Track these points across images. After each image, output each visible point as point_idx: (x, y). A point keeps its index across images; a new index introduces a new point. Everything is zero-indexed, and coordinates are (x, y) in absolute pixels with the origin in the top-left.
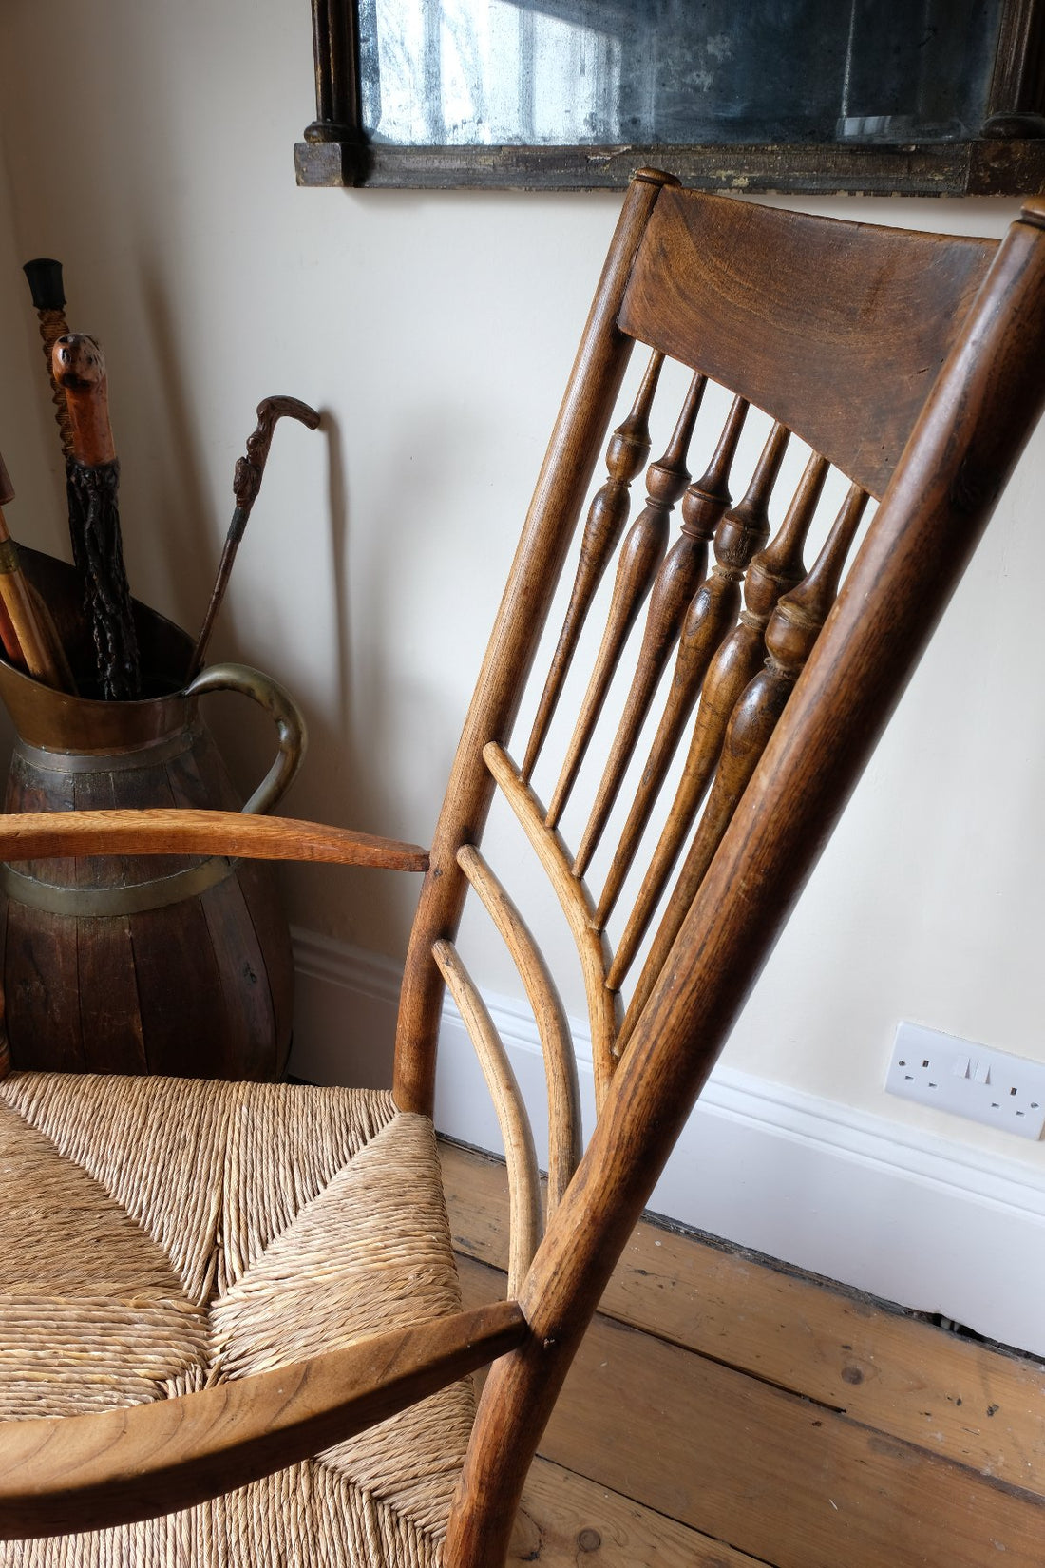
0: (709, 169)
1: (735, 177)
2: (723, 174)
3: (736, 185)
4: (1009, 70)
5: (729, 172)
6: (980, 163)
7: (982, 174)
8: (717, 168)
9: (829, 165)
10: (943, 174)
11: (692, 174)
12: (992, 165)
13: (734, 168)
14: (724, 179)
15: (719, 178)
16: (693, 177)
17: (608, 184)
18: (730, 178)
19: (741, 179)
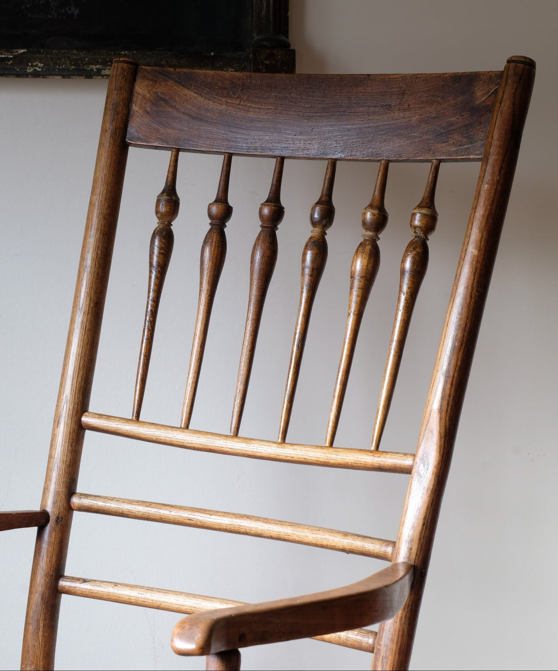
0: (85, 64)
1: (103, 70)
2: (94, 67)
3: (104, 74)
4: (264, 13)
5: (98, 66)
6: (259, 61)
7: (260, 67)
8: (90, 63)
9: (163, 62)
10: (233, 68)
11: (73, 67)
12: (265, 62)
13: (101, 64)
14: (95, 70)
15: (92, 70)
16: (73, 69)
17: (13, 72)
18: (99, 70)
19: (107, 70)
